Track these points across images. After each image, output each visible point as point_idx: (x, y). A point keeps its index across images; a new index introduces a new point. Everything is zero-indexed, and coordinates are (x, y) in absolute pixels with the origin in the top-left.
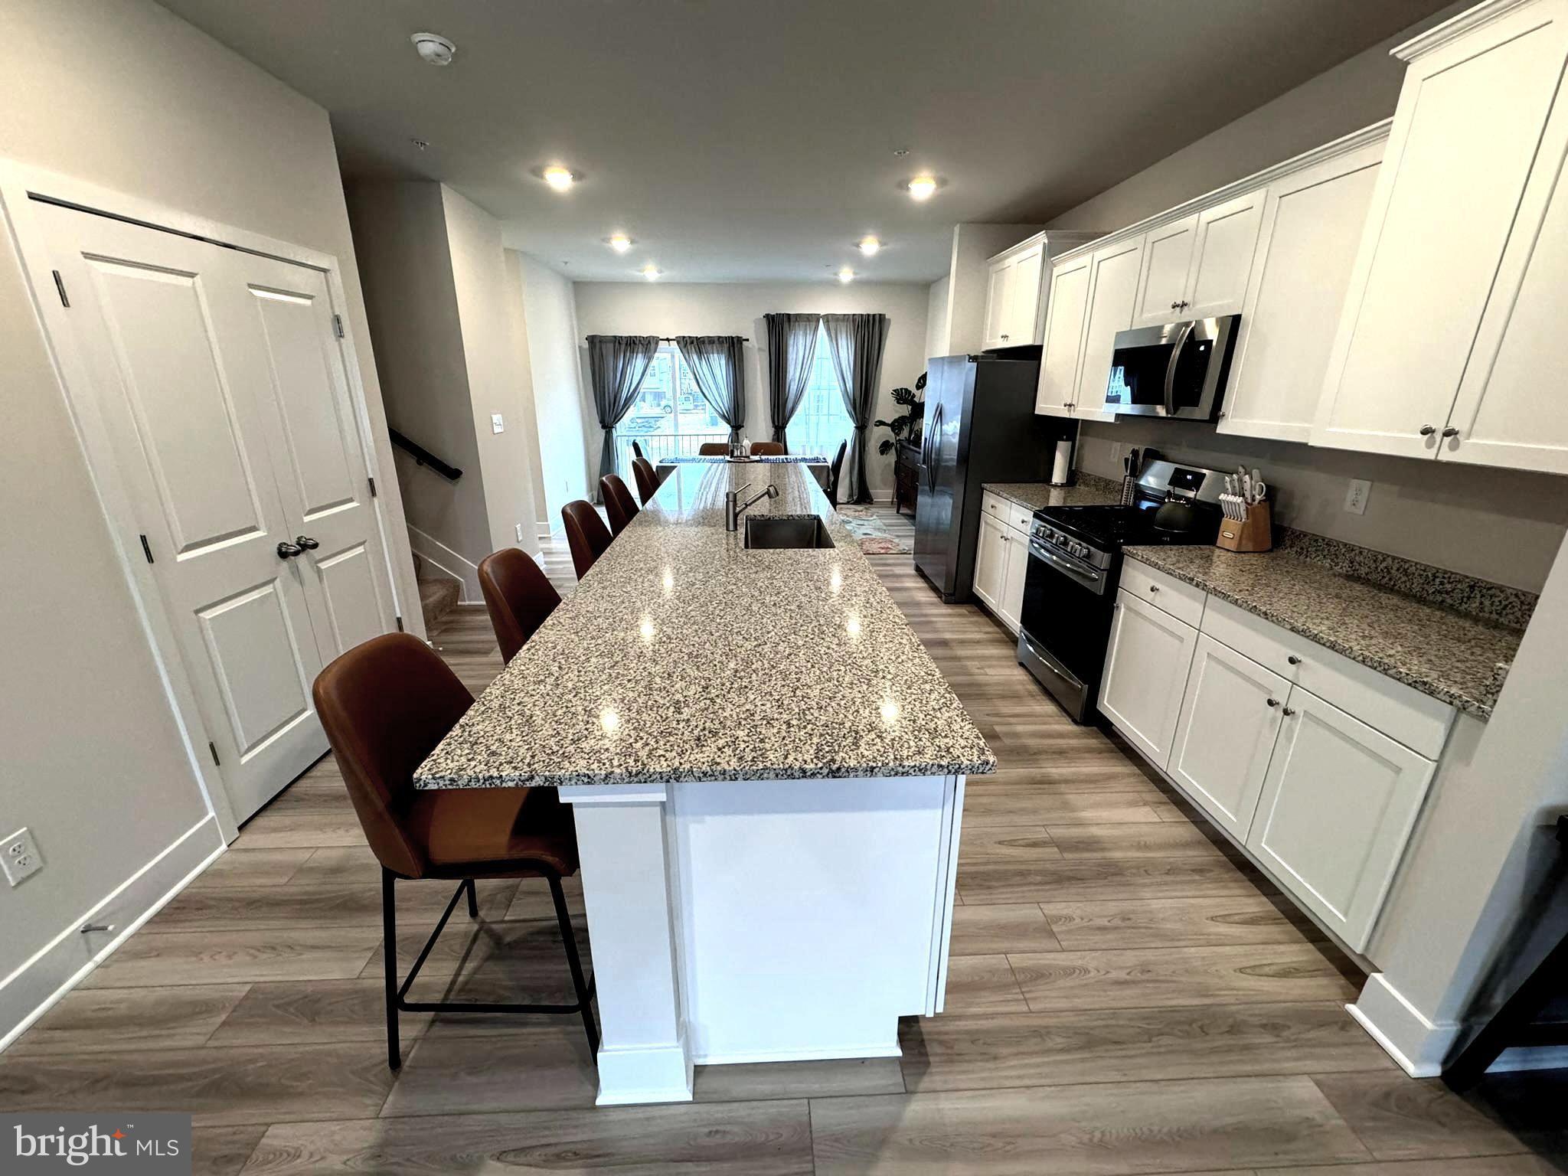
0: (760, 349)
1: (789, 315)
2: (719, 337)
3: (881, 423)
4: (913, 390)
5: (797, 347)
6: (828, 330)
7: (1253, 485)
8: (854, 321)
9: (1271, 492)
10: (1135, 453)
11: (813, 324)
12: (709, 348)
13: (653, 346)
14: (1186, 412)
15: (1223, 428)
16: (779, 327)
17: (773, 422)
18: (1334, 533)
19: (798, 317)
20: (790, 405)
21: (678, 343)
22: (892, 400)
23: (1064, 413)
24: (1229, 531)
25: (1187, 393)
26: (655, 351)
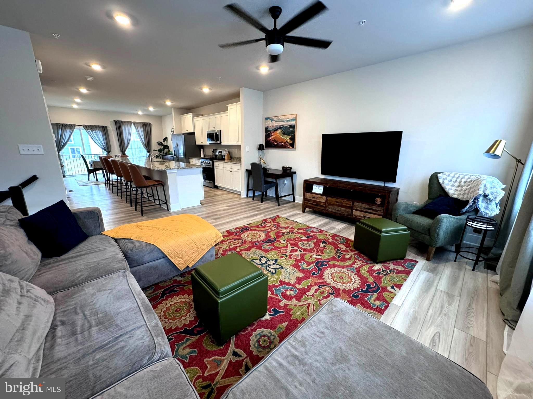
0: (113, 130)
1: (122, 121)
2: (99, 126)
3: (155, 150)
4: (162, 142)
5: (125, 130)
6: (135, 126)
7: (227, 151)
8: (142, 124)
9: (229, 152)
10: (213, 150)
11: (130, 124)
12: (95, 129)
13: (73, 127)
14: (217, 142)
15: (222, 144)
16: (119, 124)
17: (121, 150)
18: (236, 156)
19: (125, 122)
20: (126, 145)
21: (83, 127)
22: (157, 144)
23: (201, 144)
24: (226, 157)
25: (217, 140)
26: (74, 129)
